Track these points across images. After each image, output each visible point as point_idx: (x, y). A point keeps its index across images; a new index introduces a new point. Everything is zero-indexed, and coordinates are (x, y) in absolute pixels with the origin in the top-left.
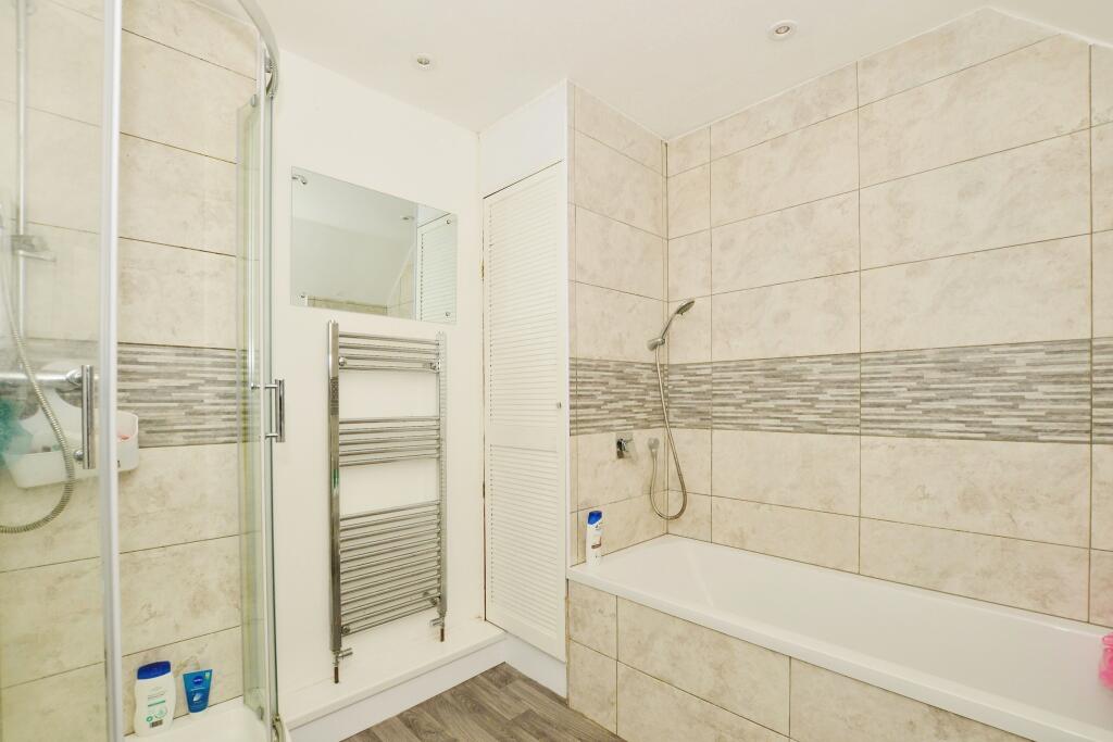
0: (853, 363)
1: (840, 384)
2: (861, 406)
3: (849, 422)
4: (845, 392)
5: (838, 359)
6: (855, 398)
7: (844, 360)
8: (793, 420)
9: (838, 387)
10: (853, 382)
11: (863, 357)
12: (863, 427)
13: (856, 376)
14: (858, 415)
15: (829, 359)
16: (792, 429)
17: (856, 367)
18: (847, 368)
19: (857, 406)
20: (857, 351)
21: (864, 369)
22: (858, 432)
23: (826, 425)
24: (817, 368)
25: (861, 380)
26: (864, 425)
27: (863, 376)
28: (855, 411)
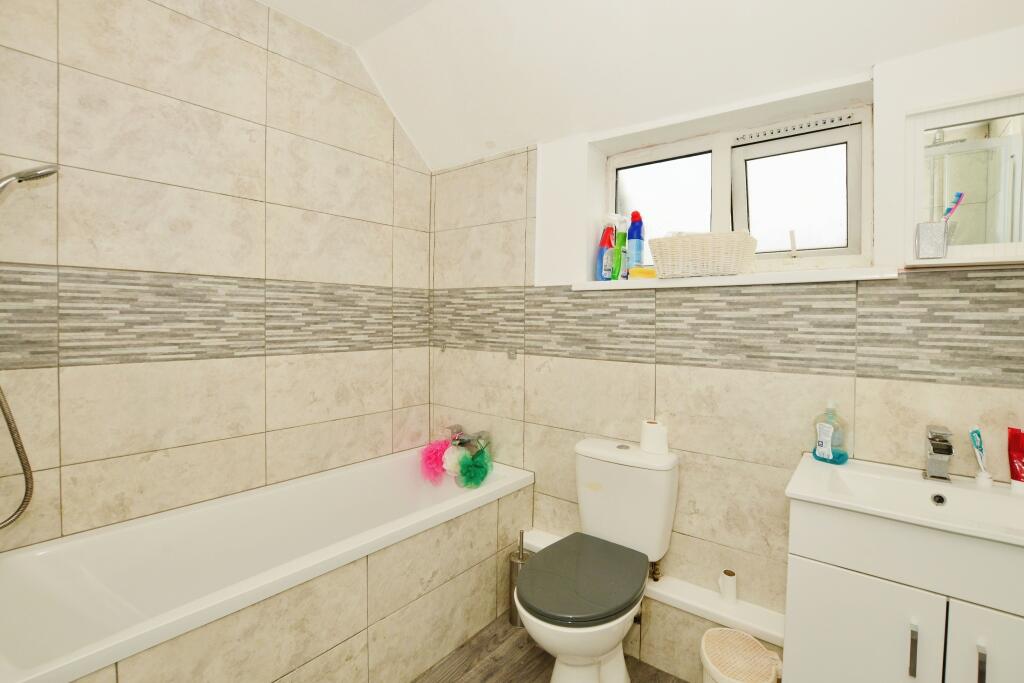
0: (259, 288)
1: (246, 307)
2: (267, 329)
3: (256, 344)
4: (252, 315)
5: (245, 282)
6: (260, 321)
7: (251, 284)
8: (194, 345)
9: (245, 310)
10: (258, 305)
11: (268, 283)
12: (267, 347)
13: (261, 301)
14: (263, 337)
15: (234, 281)
16: (194, 355)
17: (262, 292)
18: (254, 292)
19: (262, 328)
20: (263, 277)
21: (269, 294)
22: (263, 352)
23: (232, 349)
24: (223, 290)
25: (265, 304)
26: (268, 346)
27: (268, 301)
28: (261, 333)
